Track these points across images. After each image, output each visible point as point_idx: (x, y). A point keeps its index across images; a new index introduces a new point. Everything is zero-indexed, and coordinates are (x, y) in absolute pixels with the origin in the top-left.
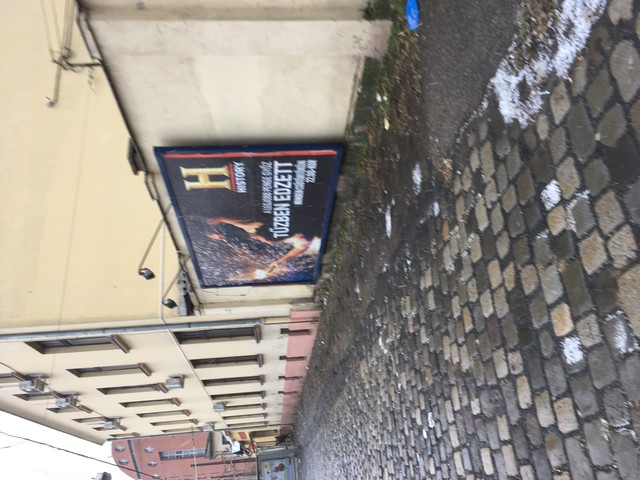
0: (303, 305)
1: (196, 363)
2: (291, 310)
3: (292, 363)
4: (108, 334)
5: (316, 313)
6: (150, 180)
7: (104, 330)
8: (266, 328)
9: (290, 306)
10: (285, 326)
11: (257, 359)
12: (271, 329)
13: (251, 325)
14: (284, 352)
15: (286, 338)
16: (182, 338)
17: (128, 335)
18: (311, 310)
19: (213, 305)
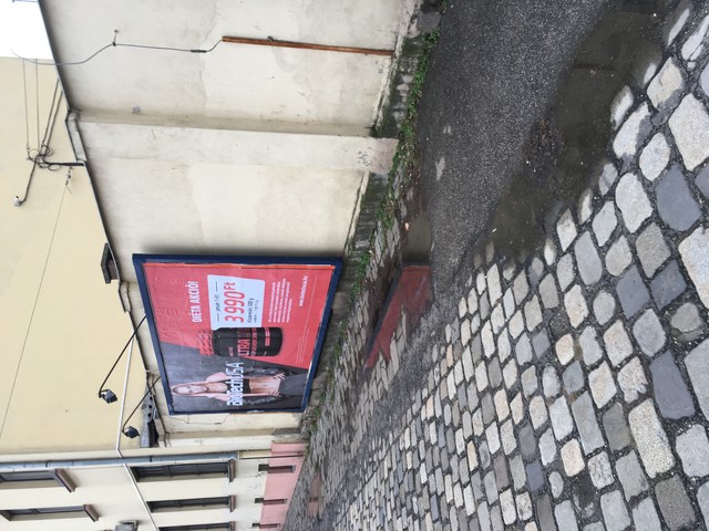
0: (287, 436)
1: (154, 506)
2: (273, 442)
3: (269, 507)
4: (52, 467)
5: (301, 447)
6: (124, 290)
7: (48, 462)
8: (241, 464)
9: (273, 438)
10: (265, 462)
11: (228, 502)
12: (247, 465)
13: (226, 459)
14: (260, 494)
15: (265, 476)
16: (140, 474)
17: (75, 470)
18: (296, 443)
19: (182, 434)
